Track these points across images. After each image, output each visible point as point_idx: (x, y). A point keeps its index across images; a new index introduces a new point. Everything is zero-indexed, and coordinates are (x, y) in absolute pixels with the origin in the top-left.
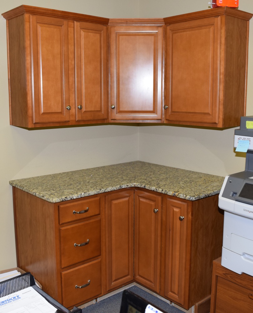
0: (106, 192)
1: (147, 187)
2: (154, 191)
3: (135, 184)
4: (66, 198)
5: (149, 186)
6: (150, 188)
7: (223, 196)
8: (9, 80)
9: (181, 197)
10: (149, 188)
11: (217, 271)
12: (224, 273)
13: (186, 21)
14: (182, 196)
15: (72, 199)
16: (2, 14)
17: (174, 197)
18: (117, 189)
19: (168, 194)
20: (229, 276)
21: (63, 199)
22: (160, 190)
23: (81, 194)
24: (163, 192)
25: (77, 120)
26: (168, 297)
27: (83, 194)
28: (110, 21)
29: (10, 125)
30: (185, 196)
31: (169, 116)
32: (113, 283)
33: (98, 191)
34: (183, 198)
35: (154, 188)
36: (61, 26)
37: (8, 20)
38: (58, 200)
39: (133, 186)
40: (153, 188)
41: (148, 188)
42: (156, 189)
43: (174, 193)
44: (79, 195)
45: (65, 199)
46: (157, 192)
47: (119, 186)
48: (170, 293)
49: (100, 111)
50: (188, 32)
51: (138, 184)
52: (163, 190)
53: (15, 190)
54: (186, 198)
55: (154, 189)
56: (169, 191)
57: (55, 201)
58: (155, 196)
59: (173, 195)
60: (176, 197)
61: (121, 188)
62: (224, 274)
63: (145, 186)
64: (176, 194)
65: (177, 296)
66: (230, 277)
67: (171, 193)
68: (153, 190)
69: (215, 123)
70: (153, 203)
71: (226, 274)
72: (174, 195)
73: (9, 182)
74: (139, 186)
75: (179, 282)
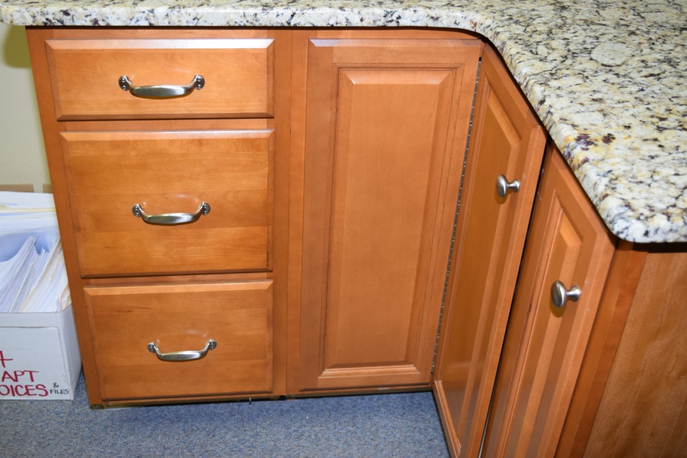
0: (296, 28)
1: (509, 53)
4: (66, 13)
5: (515, 50)
14: (591, 181)
15: (101, 23)
18: (364, 24)
21: (50, 17)
22: (536, 96)
23: (152, 11)
24: (543, 111)
32: (328, 373)
33: (251, 11)
35: (524, 71)
38: (23, 17)
39: (467, 26)
40: (521, 71)
42: (528, 84)
43: (573, 143)
44: (137, 16)
45: (61, 16)
47: (379, 11)
52: (544, 101)
56: (563, 120)
57: (9, 18)
61: (394, 24)
63: (503, 47)
67: (560, 136)
68: (517, 80)
72: (569, 154)
74: (489, 34)
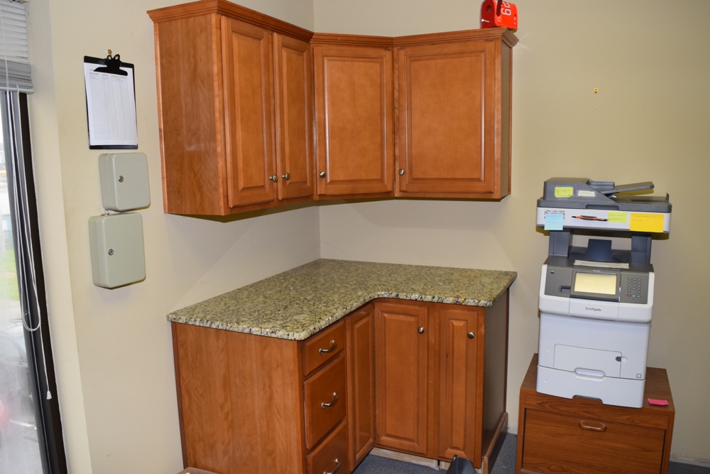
0: (350, 312)
1: (402, 296)
2: (416, 300)
3: (379, 293)
5: (405, 294)
6: (408, 296)
7: (546, 293)
8: (160, 131)
9: (469, 304)
11: (527, 402)
12: (539, 402)
13: (433, 44)
14: (471, 302)
16: (148, 12)
17: (457, 305)
18: (361, 305)
19: (445, 301)
20: (547, 405)
22: (429, 298)
24: (435, 300)
25: (280, 198)
26: (446, 456)
27: (330, 318)
28: (314, 37)
29: (165, 212)
30: (476, 301)
31: (407, 185)
32: (357, 456)
33: (344, 311)
34: (473, 304)
35: (417, 295)
36: (260, 39)
37: (159, 23)
39: (376, 297)
40: (415, 296)
41: (405, 298)
43: (456, 299)
46: (423, 301)
47: (363, 300)
48: (449, 450)
49: (306, 182)
50: (439, 61)
51: (383, 293)
52: (434, 297)
53: (175, 326)
54: (480, 304)
55: (417, 298)
56: (446, 297)
58: (417, 308)
59: (455, 302)
60: (461, 304)
61: (365, 303)
62: (539, 404)
63: (398, 296)
64: (461, 300)
65: (463, 453)
66: (550, 406)
67: (450, 300)
68: (414, 299)
69: (491, 193)
70: (412, 319)
71: (543, 403)
72: (457, 302)
73: (168, 317)
74: (385, 296)
75: (465, 430)
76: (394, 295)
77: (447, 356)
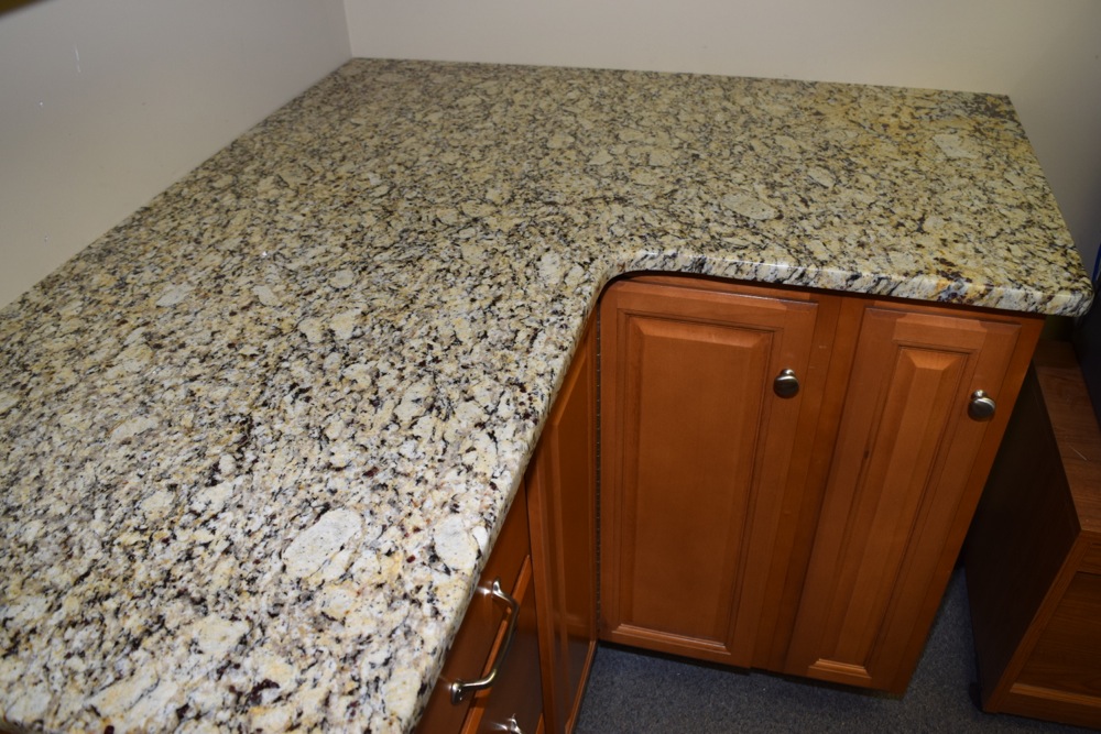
1: (719, 265)
2: (778, 282)
5: (732, 257)
6: (746, 268)
9: (1003, 305)
10: (739, 269)
19: (904, 292)
30: (1038, 295)
34: (1020, 306)
35: (784, 266)
40: (776, 269)
41: (733, 272)
42: (802, 275)
43: (949, 283)
46: (806, 286)
48: (821, 662)
51: (641, 253)
52: (857, 277)
54: (1049, 305)
55: (782, 275)
58: (777, 307)
59: (944, 296)
60: (970, 305)
63: (701, 264)
64: (971, 289)
65: (862, 670)
67: (925, 288)
68: (770, 279)
72: (954, 294)
74: (654, 264)
76: (687, 258)
77: (866, 454)
